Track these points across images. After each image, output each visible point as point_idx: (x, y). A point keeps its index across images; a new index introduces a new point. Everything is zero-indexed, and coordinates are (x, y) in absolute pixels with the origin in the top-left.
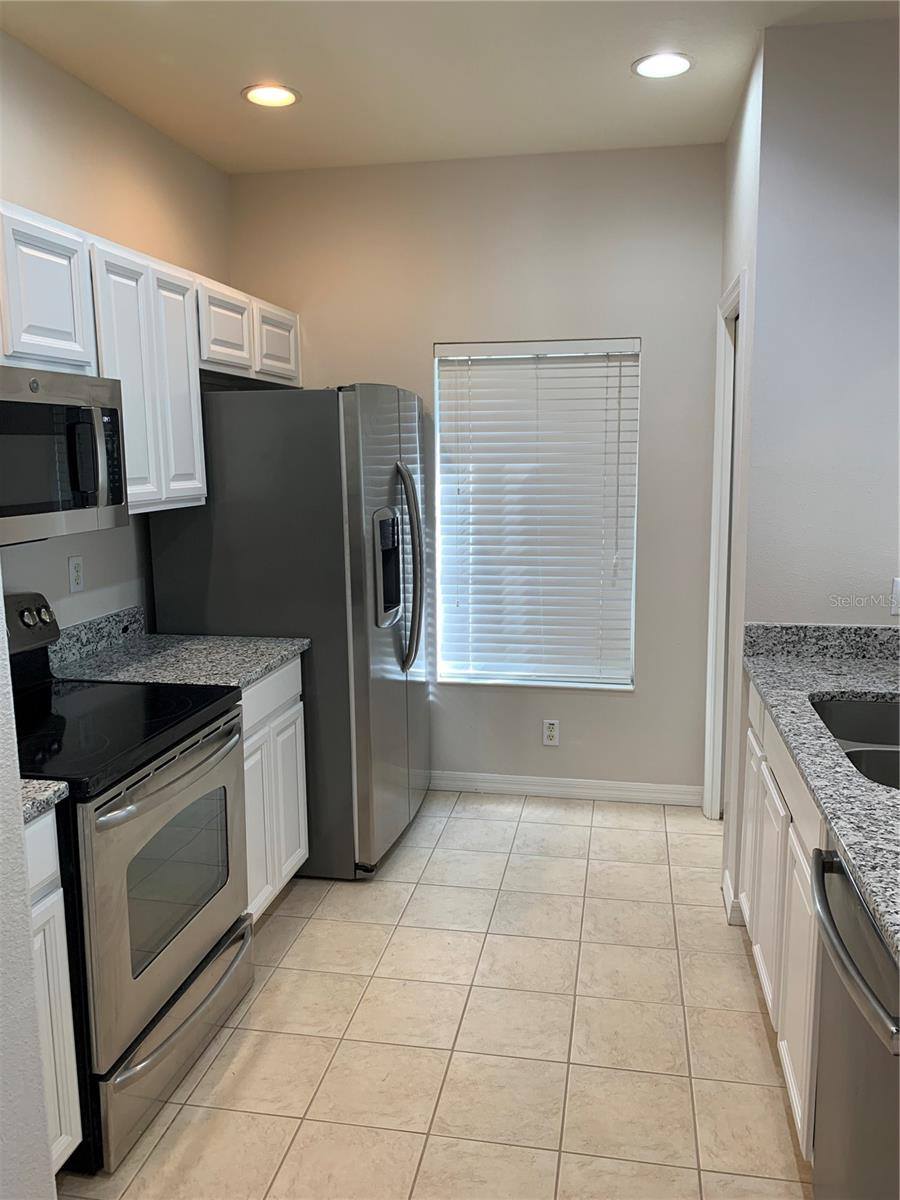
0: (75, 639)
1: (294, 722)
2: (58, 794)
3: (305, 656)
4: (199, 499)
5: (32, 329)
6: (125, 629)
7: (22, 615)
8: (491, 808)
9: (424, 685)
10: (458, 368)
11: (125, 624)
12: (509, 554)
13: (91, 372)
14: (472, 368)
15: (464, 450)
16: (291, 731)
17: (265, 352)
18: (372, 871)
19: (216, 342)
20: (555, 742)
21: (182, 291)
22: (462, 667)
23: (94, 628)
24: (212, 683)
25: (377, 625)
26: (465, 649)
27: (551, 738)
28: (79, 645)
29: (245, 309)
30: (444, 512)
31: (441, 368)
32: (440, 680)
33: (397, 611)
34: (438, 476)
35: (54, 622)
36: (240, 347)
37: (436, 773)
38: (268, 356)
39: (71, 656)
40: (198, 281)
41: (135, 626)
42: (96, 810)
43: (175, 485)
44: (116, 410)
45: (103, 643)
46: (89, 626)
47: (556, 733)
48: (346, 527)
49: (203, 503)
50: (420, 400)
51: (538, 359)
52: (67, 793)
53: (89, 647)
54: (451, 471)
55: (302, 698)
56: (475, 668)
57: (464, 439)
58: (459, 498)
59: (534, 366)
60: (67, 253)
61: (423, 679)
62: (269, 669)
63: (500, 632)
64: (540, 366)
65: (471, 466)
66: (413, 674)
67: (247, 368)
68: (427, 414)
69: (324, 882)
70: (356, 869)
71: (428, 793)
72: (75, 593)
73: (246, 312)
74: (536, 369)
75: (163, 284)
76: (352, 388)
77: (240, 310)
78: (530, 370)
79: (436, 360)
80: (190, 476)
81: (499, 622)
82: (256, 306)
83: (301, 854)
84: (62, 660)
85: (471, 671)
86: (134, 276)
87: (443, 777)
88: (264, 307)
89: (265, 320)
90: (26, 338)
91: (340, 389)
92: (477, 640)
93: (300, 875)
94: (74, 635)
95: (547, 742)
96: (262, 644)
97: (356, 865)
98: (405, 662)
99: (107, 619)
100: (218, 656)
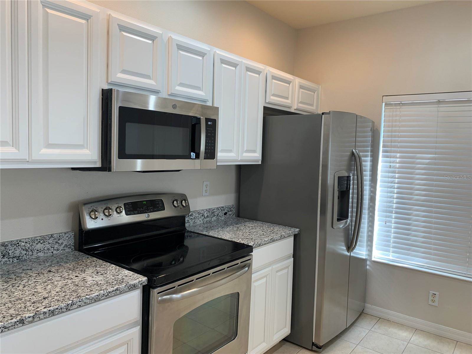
0: (202, 215)
1: (287, 267)
2: (141, 282)
3: (296, 237)
4: (258, 161)
5: (182, 85)
6: (225, 214)
7: (173, 202)
8: (394, 331)
9: (364, 261)
10: (395, 107)
11: (226, 211)
12: (415, 200)
13: (209, 104)
14: (403, 107)
15: (395, 147)
16: (286, 271)
17: (300, 100)
18: (321, 348)
19: (274, 95)
20: (436, 304)
21: (258, 72)
22: (386, 255)
23: (212, 212)
24: (242, 242)
25: (332, 227)
26: (388, 246)
27: (433, 301)
28: (203, 218)
29: (291, 82)
30: (382, 176)
31: (386, 108)
32: (373, 259)
33: (347, 221)
34: (381, 159)
35: (188, 206)
36: (287, 98)
37: (368, 305)
38: (301, 103)
39: (199, 221)
40: (268, 69)
41: (230, 213)
42: (158, 293)
43: (245, 154)
44: (215, 120)
45: (214, 218)
46: (209, 210)
47: (437, 299)
48: (320, 178)
49: (260, 163)
50: (373, 122)
51: (439, 102)
52: (146, 283)
53: (208, 219)
54: (387, 157)
55: (294, 256)
56: (393, 256)
57: (395, 142)
58: (391, 170)
59: (437, 106)
60: (202, 54)
61: (364, 257)
62: (273, 241)
63: (408, 240)
64: (439, 106)
65: (398, 155)
66: (356, 253)
67: (289, 108)
68: (376, 129)
69: (297, 347)
70: (312, 345)
71: (361, 314)
72: (204, 196)
73: (291, 83)
74: (438, 107)
75: (248, 69)
76: (329, 113)
77: (288, 82)
78: (433, 108)
79: (384, 104)
80: (254, 151)
81: (408, 235)
82: (297, 81)
83: (286, 331)
84: (194, 223)
85: (391, 258)
86: (235, 65)
87: (370, 308)
88: (301, 82)
89: (301, 87)
90: (178, 88)
91: (323, 114)
92: (394, 242)
93: (286, 340)
94: (201, 213)
95: (430, 303)
96: (277, 228)
97: (313, 343)
98: (350, 247)
99: (218, 208)
100: (254, 230)
